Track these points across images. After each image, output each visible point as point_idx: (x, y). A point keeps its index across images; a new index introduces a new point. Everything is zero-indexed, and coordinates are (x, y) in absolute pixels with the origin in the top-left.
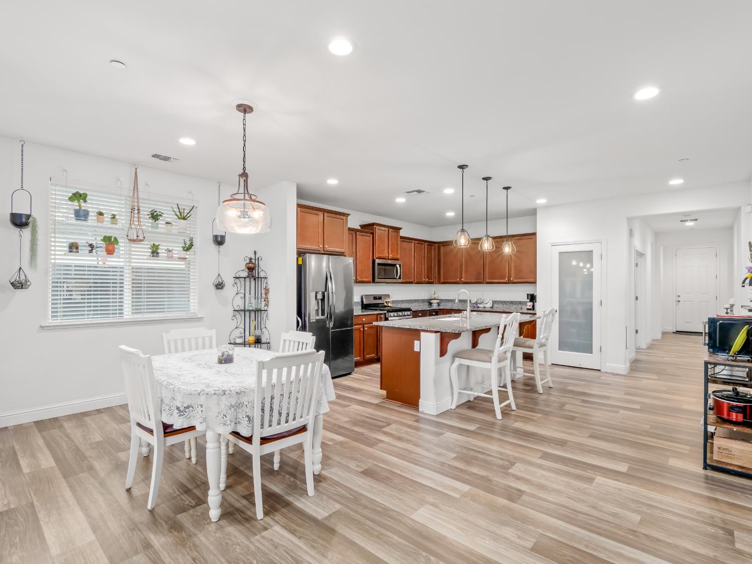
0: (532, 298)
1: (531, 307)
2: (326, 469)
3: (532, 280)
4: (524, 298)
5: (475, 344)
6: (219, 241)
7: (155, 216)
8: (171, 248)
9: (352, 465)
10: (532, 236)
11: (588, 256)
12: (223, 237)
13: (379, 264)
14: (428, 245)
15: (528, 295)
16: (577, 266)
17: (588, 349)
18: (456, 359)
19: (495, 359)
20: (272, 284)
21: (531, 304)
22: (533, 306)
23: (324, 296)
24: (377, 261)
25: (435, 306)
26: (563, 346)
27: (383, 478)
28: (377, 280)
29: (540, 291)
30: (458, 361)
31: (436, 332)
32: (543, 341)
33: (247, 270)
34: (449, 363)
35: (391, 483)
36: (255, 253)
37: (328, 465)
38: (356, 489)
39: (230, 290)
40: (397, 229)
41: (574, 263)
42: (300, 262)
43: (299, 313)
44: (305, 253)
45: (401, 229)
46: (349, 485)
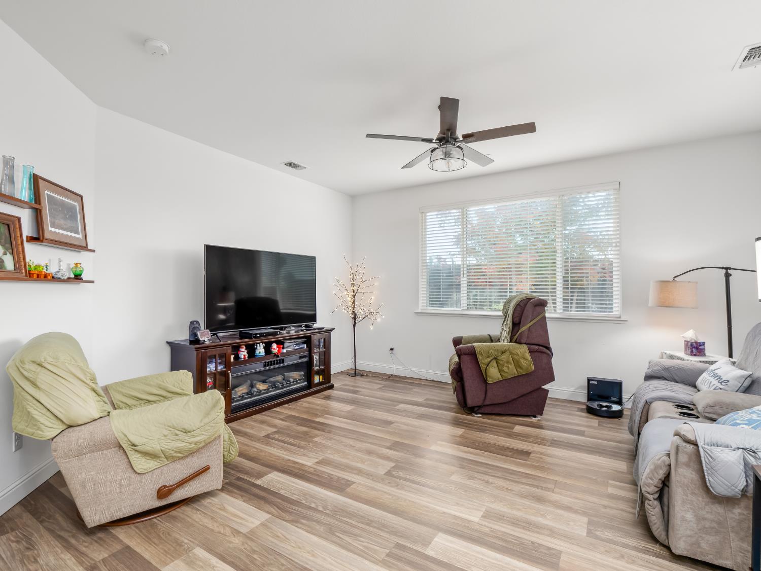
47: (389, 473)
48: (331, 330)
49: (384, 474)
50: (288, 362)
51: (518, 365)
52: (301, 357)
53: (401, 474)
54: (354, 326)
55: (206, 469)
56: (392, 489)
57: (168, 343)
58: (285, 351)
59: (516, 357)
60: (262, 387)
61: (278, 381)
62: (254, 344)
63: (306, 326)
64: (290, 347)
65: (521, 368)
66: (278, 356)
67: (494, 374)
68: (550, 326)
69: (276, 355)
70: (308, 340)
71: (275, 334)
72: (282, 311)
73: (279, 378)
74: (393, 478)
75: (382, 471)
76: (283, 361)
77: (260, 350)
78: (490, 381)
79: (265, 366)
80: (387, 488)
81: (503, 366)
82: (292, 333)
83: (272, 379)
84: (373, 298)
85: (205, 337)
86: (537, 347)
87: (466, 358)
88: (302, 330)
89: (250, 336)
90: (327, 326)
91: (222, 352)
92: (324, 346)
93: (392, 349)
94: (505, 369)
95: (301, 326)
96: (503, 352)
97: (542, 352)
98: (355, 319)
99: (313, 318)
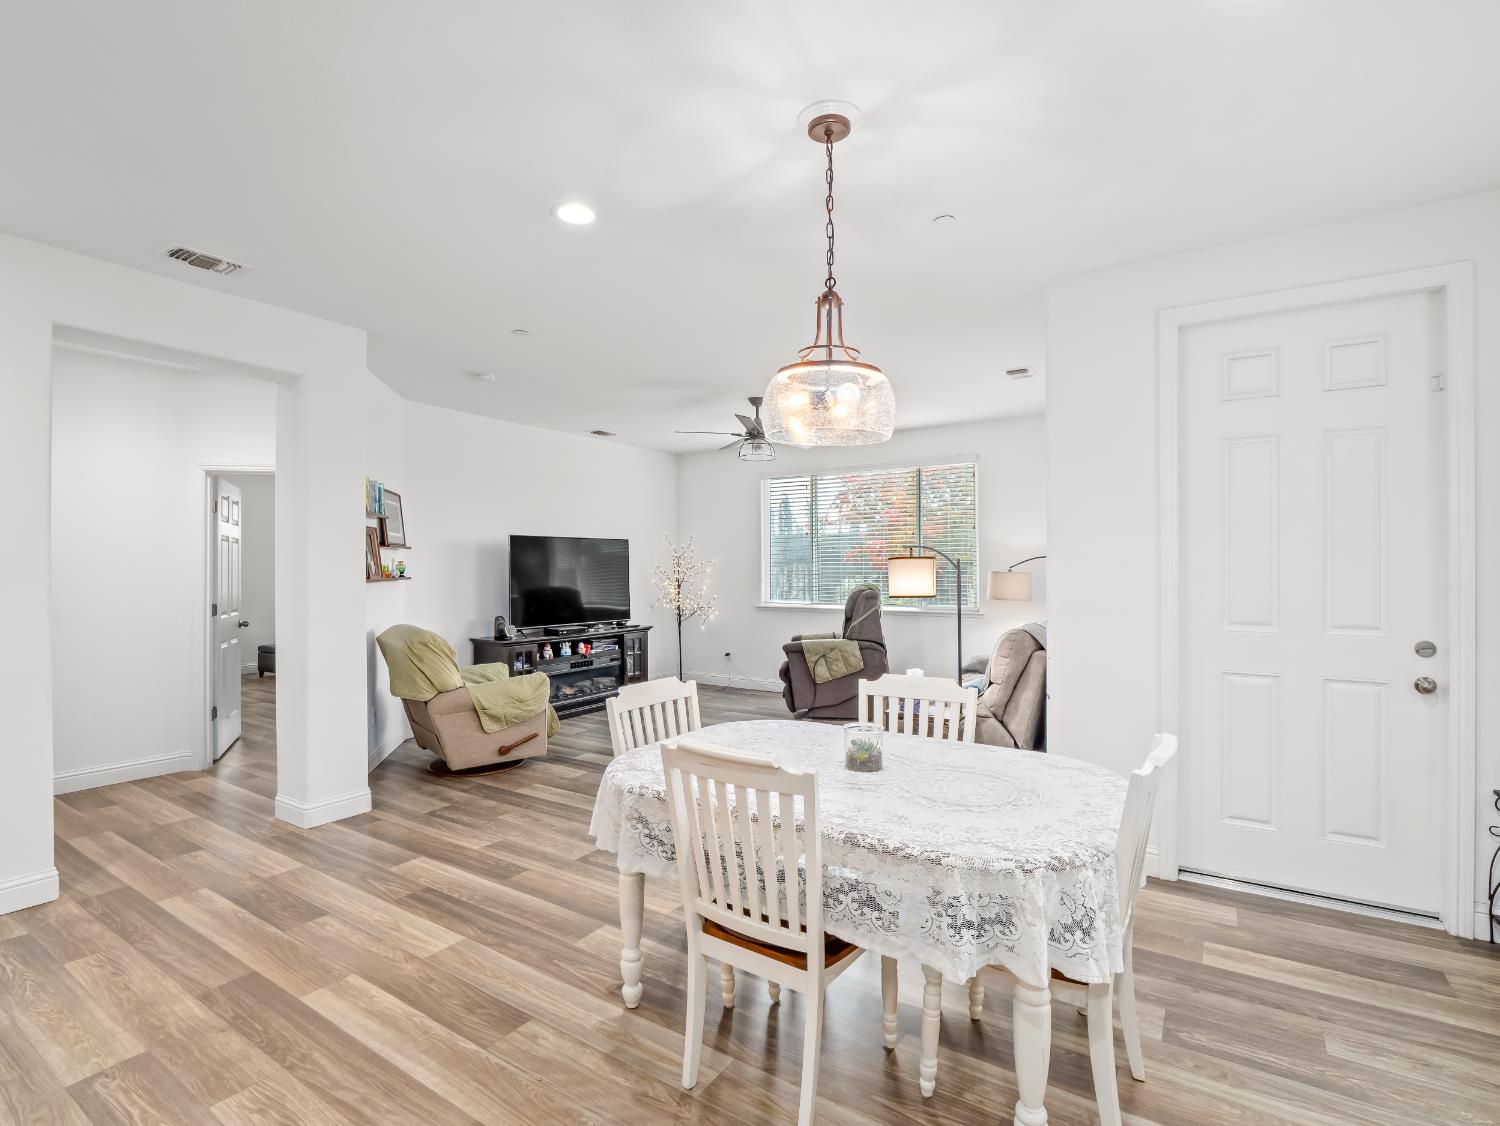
2: (615, 1020)
9: (549, 1043)
27: (482, 1007)
35: (468, 997)
37: (611, 1036)
38: (547, 978)
46: (559, 984)
48: (649, 628)
50: (596, 665)
51: (846, 662)
52: (612, 660)
54: (680, 624)
55: (536, 736)
57: (471, 640)
58: (593, 651)
59: (846, 654)
60: (568, 691)
61: (586, 686)
62: (559, 643)
63: (618, 624)
64: (599, 647)
65: (850, 666)
66: (586, 657)
67: (822, 673)
68: (884, 621)
69: (584, 656)
70: (620, 640)
71: (583, 631)
72: (585, 606)
73: (587, 683)
76: (591, 663)
77: (566, 650)
78: (818, 681)
79: (572, 667)
81: (832, 664)
82: (602, 631)
83: (579, 684)
84: (704, 588)
85: (511, 631)
86: (869, 644)
87: (795, 656)
88: (613, 628)
89: (556, 633)
90: (643, 624)
91: (529, 650)
92: (640, 649)
93: (727, 655)
94: (834, 667)
95: (612, 624)
96: (832, 649)
97: (875, 649)
98: (680, 615)
99: (626, 615)
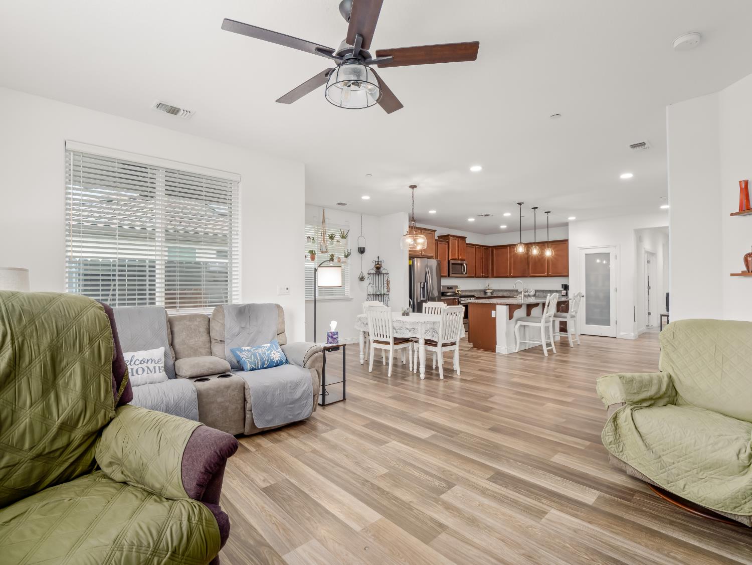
0: (566, 287)
1: (565, 294)
3: (566, 274)
4: (560, 288)
5: (529, 314)
6: (362, 251)
7: (332, 237)
8: (339, 256)
10: (566, 241)
11: (607, 256)
12: (364, 248)
13: (452, 264)
14: (484, 249)
15: (562, 285)
16: (601, 263)
17: (607, 322)
18: (518, 322)
19: (543, 321)
20: (391, 278)
21: (565, 291)
22: (567, 293)
23: (424, 285)
24: (451, 262)
25: (489, 295)
26: (589, 321)
28: (451, 275)
29: (571, 282)
30: (519, 323)
31: (507, 305)
32: (574, 314)
33: (375, 269)
34: (514, 325)
36: (378, 257)
39: (367, 281)
40: (464, 238)
41: (598, 261)
42: (411, 264)
43: (410, 297)
44: (413, 258)
45: (466, 237)
47: (450, 486)
49: (456, 485)
53: (437, 483)
56: (448, 469)
74: (445, 479)
75: (458, 489)
80: (455, 470)
